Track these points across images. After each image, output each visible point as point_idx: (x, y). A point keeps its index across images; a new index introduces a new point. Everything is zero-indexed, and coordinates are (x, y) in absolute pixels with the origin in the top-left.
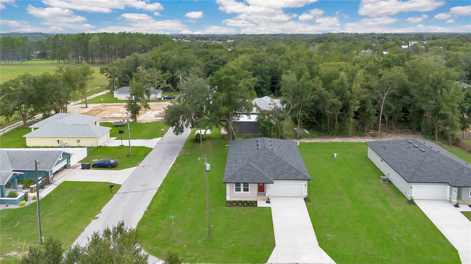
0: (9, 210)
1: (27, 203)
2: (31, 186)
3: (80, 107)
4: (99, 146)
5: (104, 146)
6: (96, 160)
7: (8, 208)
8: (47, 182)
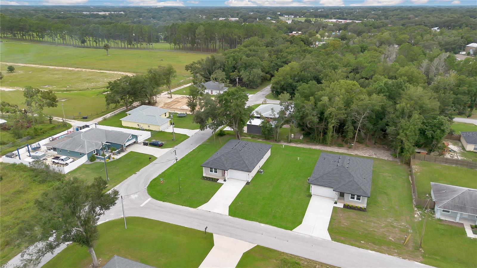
0: (101, 162)
1: (110, 161)
2: (113, 152)
3: (168, 97)
4: (160, 131)
5: (164, 131)
6: (154, 140)
7: (100, 161)
8: (122, 151)
